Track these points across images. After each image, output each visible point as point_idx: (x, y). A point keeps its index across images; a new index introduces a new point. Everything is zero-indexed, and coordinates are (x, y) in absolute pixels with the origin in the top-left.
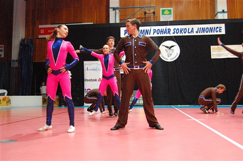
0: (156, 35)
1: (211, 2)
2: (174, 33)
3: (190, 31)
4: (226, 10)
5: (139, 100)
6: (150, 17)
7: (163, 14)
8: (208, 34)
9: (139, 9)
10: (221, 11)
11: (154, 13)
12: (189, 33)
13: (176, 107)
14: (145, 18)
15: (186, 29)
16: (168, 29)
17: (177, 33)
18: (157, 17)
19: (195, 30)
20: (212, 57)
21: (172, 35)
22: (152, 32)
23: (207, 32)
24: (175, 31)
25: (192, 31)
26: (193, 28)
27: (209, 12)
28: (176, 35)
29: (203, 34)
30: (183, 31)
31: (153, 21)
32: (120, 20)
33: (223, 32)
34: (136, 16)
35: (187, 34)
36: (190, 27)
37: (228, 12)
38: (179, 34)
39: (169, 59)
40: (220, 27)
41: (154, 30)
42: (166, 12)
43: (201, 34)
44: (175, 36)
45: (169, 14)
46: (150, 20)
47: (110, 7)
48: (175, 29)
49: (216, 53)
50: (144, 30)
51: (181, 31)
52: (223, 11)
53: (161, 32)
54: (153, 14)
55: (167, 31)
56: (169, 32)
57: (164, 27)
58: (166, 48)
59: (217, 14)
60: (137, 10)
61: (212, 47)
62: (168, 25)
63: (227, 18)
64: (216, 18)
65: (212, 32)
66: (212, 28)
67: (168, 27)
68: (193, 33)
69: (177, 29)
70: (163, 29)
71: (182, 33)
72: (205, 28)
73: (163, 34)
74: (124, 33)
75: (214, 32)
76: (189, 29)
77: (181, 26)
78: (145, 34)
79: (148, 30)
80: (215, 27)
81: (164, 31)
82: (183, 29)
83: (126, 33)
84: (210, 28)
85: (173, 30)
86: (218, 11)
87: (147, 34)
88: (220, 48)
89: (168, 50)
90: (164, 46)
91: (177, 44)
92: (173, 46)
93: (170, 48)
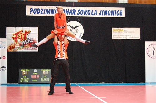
2: (78, 14)
3: (93, 13)
5: (44, 78)
8: (110, 16)
13: (79, 85)
15: (90, 10)
16: (73, 10)
17: (82, 14)
19: (98, 12)
20: (113, 38)
21: (76, 15)
23: (109, 15)
24: (80, 12)
25: (96, 13)
26: (96, 11)
28: (80, 15)
29: (105, 16)
30: (87, 13)
33: (123, 15)
35: (90, 16)
36: (94, 9)
38: (83, 15)
40: (120, 11)
43: (103, 16)
44: (79, 17)
48: (80, 10)
49: (117, 34)
50: (50, 10)
51: (85, 12)
53: (66, 12)
55: (72, 11)
56: (74, 13)
57: (69, 8)
58: (71, 28)
61: (113, 29)
62: (73, 6)
63: (126, 2)
64: (117, 2)
65: (113, 15)
66: (114, 11)
67: (73, 8)
68: (96, 15)
69: (82, 10)
70: (69, 10)
71: (86, 15)
72: (107, 11)
73: (68, 14)
74: (29, 11)
75: (115, 15)
76: (92, 10)
77: (85, 7)
78: (51, 14)
79: (54, 9)
80: (116, 11)
81: (69, 11)
82: (87, 10)
83: (32, 11)
84: (112, 11)
85: (78, 11)
87: (53, 14)
88: (120, 30)
89: (72, 30)
90: (69, 26)
91: (81, 25)
92: (77, 27)
93: (75, 28)
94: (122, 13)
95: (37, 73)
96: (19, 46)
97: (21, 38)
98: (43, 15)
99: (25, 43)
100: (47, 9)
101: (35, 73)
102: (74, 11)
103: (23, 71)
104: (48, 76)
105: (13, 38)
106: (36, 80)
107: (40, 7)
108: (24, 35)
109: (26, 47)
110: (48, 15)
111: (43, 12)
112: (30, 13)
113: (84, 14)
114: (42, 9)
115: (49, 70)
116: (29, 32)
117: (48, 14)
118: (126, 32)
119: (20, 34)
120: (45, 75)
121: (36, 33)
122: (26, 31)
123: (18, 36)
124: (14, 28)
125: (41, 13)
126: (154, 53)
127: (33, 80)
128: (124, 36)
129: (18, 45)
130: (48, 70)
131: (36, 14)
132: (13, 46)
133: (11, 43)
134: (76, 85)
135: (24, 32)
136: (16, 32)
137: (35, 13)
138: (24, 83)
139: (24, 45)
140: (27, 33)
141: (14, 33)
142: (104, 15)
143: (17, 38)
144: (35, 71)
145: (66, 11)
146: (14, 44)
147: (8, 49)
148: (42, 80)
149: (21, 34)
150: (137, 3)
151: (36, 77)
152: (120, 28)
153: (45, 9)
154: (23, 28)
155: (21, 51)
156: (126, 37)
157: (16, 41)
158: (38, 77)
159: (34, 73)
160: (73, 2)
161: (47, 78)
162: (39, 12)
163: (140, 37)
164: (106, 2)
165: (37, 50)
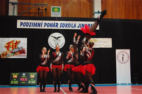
0: (46, 28)
1: (90, 5)
2: (60, 27)
3: (73, 26)
4: (100, 11)
5: (31, 80)
6: (43, 13)
7: (53, 11)
9: (34, 6)
10: (97, 12)
11: (46, 9)
12: (72, 27)
14: (39, 13)
15: (70, 24)
16: (56, 24)
17: (63, 27)
18: (48, 13)
21: (59, 28)
22: (44, 25)
24: (62, 25)
25: (75, 26)
26: (75, 24)
27: (88, 12)
28: (62, 28)
30: (68, 26)
31: (45, 16)
32: (18, 13)
34: (31, 10)
35: (71, 28)
36: (73, 23)
38: (65, 28)
41: (45, 23)
42: (56, 10)
44: (61, 30)
45: (58, 11)
46: (43, 15)
47: (10, 2)
48: (62, 24)
50: (37, 23)
51: (66, 26)
52: (99, 12)
53: (51, 25)
54: (45, 11)
55: (56, 25)
56: (57, 26)
57: (53, 22)
58: (54, 39)
59: (94, 14)
60: (32, 6)
62: (56, 20)
64: (93, 17)
66: (90, 24)
67: (56, 22)
68: (75, 27)
69: (63, 24)
70: (52, 23)
71: (67, 27)
72: (84, 24)
73: (52, 27)
74: (20, 24)
76: (72, 24)
77: (66, 21)
78: (38, 27)
79: (40, 23)
80: (92, 24)
81: (53, 25)
82: (68, 24)
83: (22, 25)
84: (88, 24)
85: (60, 24)
86: (95, 12)
87: (40, 27)
88: (95, 40)
89: (56, 40)
91: (63, 36)
92: (59, 37)
93: (57, 38)
95: (25, 77)
96: (10, 54)
97: (12, 47)
98: (31, 28)
99: (15, 51)
100: (35, 23)
101: (24, 77)
102: (57, 24)
103: (13, 75)
105: (6, 47)
106: (25, 83)
107: (29, 21)
108: (15, 45)
109: (17, 54)
110: (36, 28)
111: (31, 25)
112: (21, 26)
114: (30, 23)
115: (36, 74)
116: (19, 42)
117: (35, 27)
118: (100, 41)
119: (11, 43)
120: (32, 78)
121: (25, 42)
122: (16, 41)
123: (10, 45)
124: (7, 39)
125: (30, 26)
126: (123, 59)
127: (22, 82)
128: (98, 45)
129: (10, 52)
130: (34, 74)
131: (26, 27)
132: (6, 53)
133: (4, 51)
135: (15, 42)
136: (8, 42)
137: (24, 26)
138: (14, 85)
139: (14, 53)
140: (17, 43)
141: (7, 43)
143: (9, 46)
144: (24, 74)
145: (50, 24)
146: (6, 52)
147: (1, 56)
148: (29, 82)
149: (13, 43)
150: (110, 18)
151: (25, 80)
152: (95, 39)
153: (33, 23)
154: (15, 38)
155: (12, 57)
156: (100, 46)
157: (8, 49)
158: (26, 79)
159: (23, 77)
160: (56, 17)
161: (33, 80)
162: (27, 25)
163: (112, 46)
164: (84, 17)
165: (26, 57)
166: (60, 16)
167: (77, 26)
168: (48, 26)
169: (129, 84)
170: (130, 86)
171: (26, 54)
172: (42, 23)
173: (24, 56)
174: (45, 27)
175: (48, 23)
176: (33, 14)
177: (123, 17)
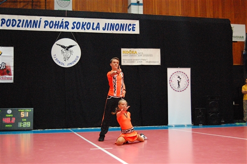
0: (48, 29)
2: (73, 28)
3: (95, 27)
4: (141, 2)
5: (22, 122)
6: (40, 2)
8: (119, 32)
10: (136, 2)
12: (93, 29)
13: (75, 131)
14: (33, 2)
15: (90, 23)
16: (66, 22)
17: (78, 29)
18: (49, 2)
19: (101, 26)
21: (70, 30)
22: (43, 24)
23: (117, 30)
24: (75, 25)
25: (98, 27)
26: (98, 24)
27: (120, 1)
28: (75, 30)
29: (111, 32)
30: (85, 27)
33: (137, 31)
35: (91, 31)
36: (95, 21)
37: (143, 4)
38: (80, 30)
39: (66, 64)
40: (133, 25)
41: (45, 21)
43: (109, 32)
44: (73, 32)
46: (40, 6)
48: (75, 22)
49: (128, 58)
50: (31, 21)
51: (83, 26)
52: (138, 2)
53: (55, 25)
55: (64, 24)
56: (66, 26)
57: (59, 19)
58: (62, 49)
59: (130, 5)
61: (122, 50)
62: (65, 16)
63: (141, 12)
64: (129, 12)
65: (123, 30)
66: (124, 24)
67: (66, 19)
68: (99, 30)
69: (78, 23)
70: (59, 22)
71: (85, 29)
72: (114, 24)
73: (57, 28)
75: (126, 30)
76: (93, 23)
77: (83, 18)
78: (33, 27)
79: (37, 21)
80: (127, 24)
81: (60, 24)
82: (86, 23)
83: (4, 23)
84: (121, 24)
85: (72, 24)
86: (132, 2)
87: (36, 27)
88: (133, 52)
89: (65, 51)
90: (60, 45)
91: (77, 44)
92: (71, 46)
93: (68, 48)
94: (135, 28)
95: (12, 115)
98: (20, 29)
100: (27, 21)
101: (9, 116)
102: (67, 24)
104: (28, 119)
106: (11, 126)
107: (16, 17)
110: (29, 29)
111: (21, 25)
112: (1, 26)
113: (82, 29)
114: (19, 20)
117: (28, 27)
118: (140, 55)
120: (24, 118)
121: (9, 55)
125: (18, 26)
126: (179, 85)
127: (6, 126)
128: (138, 60)
130: (28, 110)
131: (10, 28)
134: (71, 131)
137: (8, 26)
142: (110, 30)
144: (9, 111)
145: (54, 23)
148: (20, 125)
150: (157, 14)
151: (11, 121)
152: (132, 49)
153: (24, 20)
156: (141, 62)
158: (13, 120)
159: (7, 115)
160: (65, 11)
161: (27, 121)
162: (14, 24)
163: (160, 62)
164: (113, 12)
165: (12, 81)
166: (70, 8)
167: (101, 27)
168: (51, 26)
169: (188, 126)
170: (190, 128)
171: (13, 76)
172: (40, 21)
173: (9, 79)
174: (45, 27)
175: (51, 22)
176: (22, 4)
177: (179, 13)
